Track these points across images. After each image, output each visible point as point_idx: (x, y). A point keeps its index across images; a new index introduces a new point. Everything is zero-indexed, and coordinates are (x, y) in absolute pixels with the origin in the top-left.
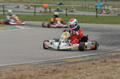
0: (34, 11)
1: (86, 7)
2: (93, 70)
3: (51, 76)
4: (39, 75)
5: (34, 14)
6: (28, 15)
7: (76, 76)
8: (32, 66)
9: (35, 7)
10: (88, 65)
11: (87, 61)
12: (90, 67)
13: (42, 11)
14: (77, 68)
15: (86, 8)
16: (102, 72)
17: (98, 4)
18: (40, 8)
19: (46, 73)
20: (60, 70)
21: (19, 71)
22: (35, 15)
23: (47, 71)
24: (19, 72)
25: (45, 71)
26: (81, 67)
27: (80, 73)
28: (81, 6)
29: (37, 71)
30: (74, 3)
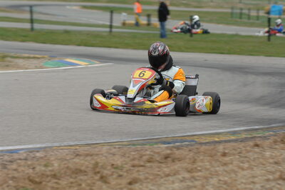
0: (108, 23)
1: (241, 14)
2: (254, 159)
3: (159, 167)
4: (134, 166)
5: (108, 29)
6: (94, 31)
7: (217, 169)
8: (115, 148)
9: (112, 12)
10: (244, 149)
11: (241, 141)
12: (248, 152)
13: (127, 22)
14: (219, 154)
15: (241, 18)
16: (276, 163)
17: (273, 7)
18: (124, 14)
19: (149, 162)
20: (179, 156)
21: (87, 155)
22: (111, 31)
23: (152, 158)
24: (89, 158)
25: (147, 157)
26: (226, 151)
27: (225, 164)
28: (229, 11)
29: (129, 157)
30: (212, 4)
